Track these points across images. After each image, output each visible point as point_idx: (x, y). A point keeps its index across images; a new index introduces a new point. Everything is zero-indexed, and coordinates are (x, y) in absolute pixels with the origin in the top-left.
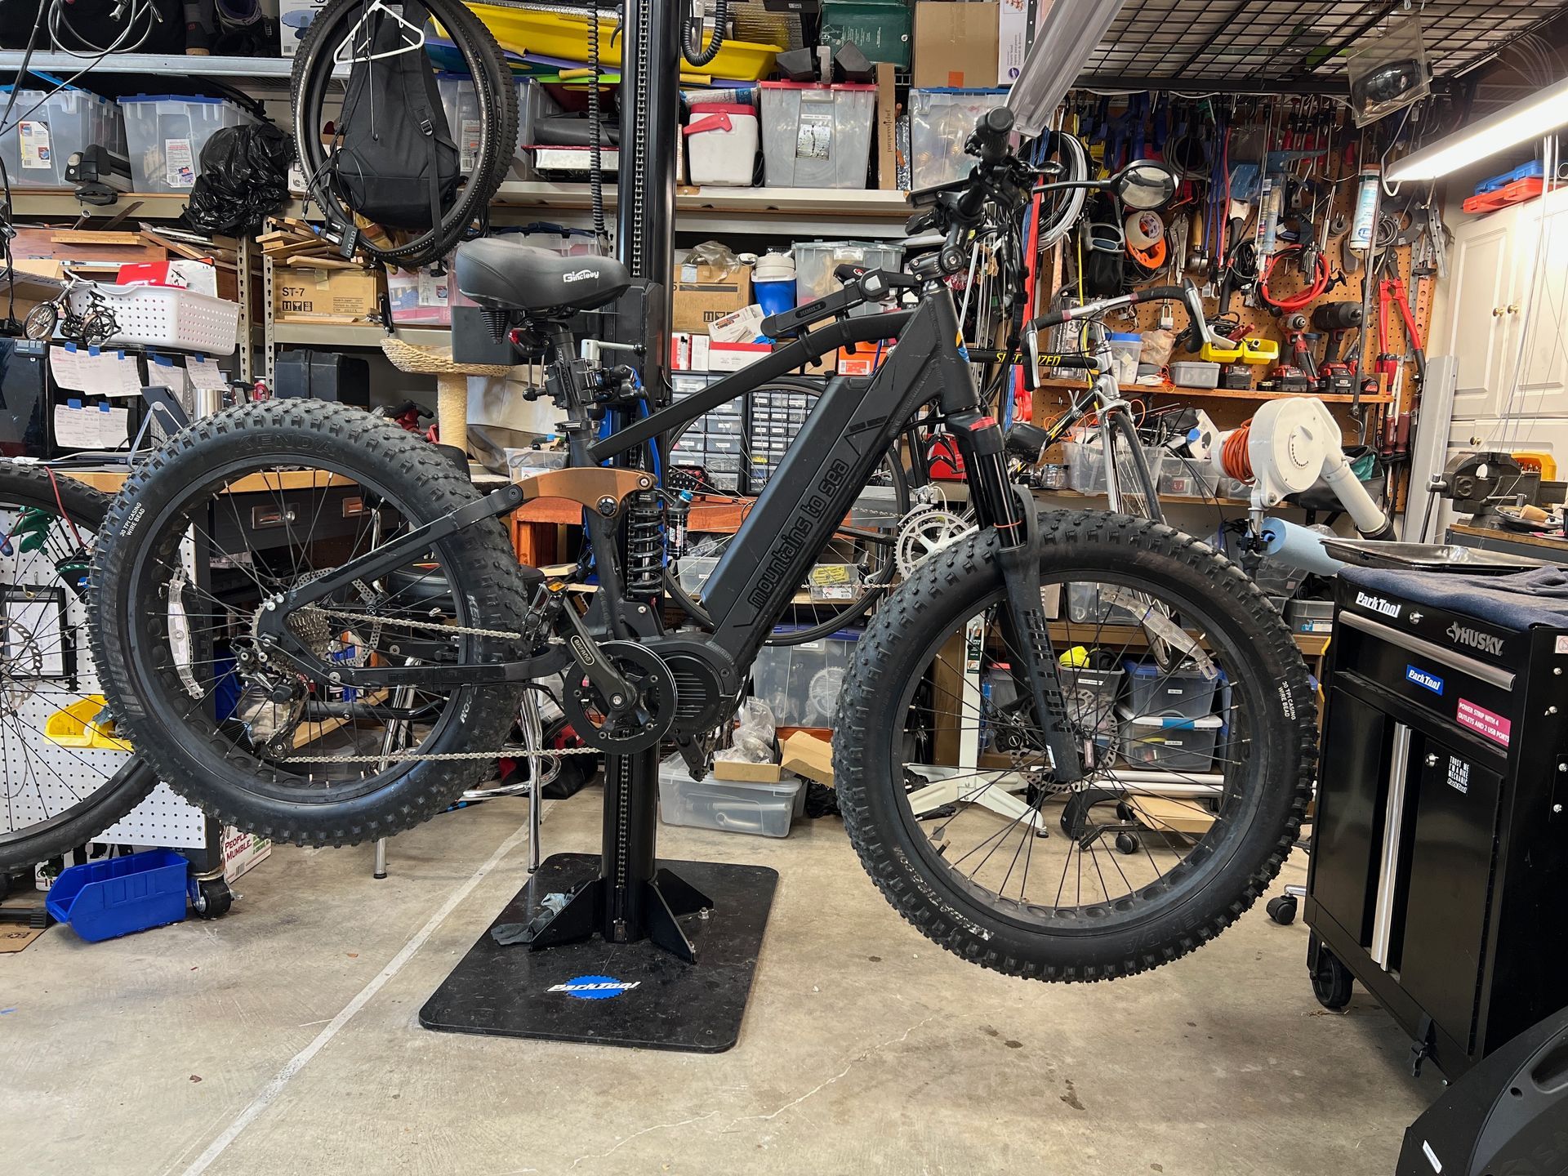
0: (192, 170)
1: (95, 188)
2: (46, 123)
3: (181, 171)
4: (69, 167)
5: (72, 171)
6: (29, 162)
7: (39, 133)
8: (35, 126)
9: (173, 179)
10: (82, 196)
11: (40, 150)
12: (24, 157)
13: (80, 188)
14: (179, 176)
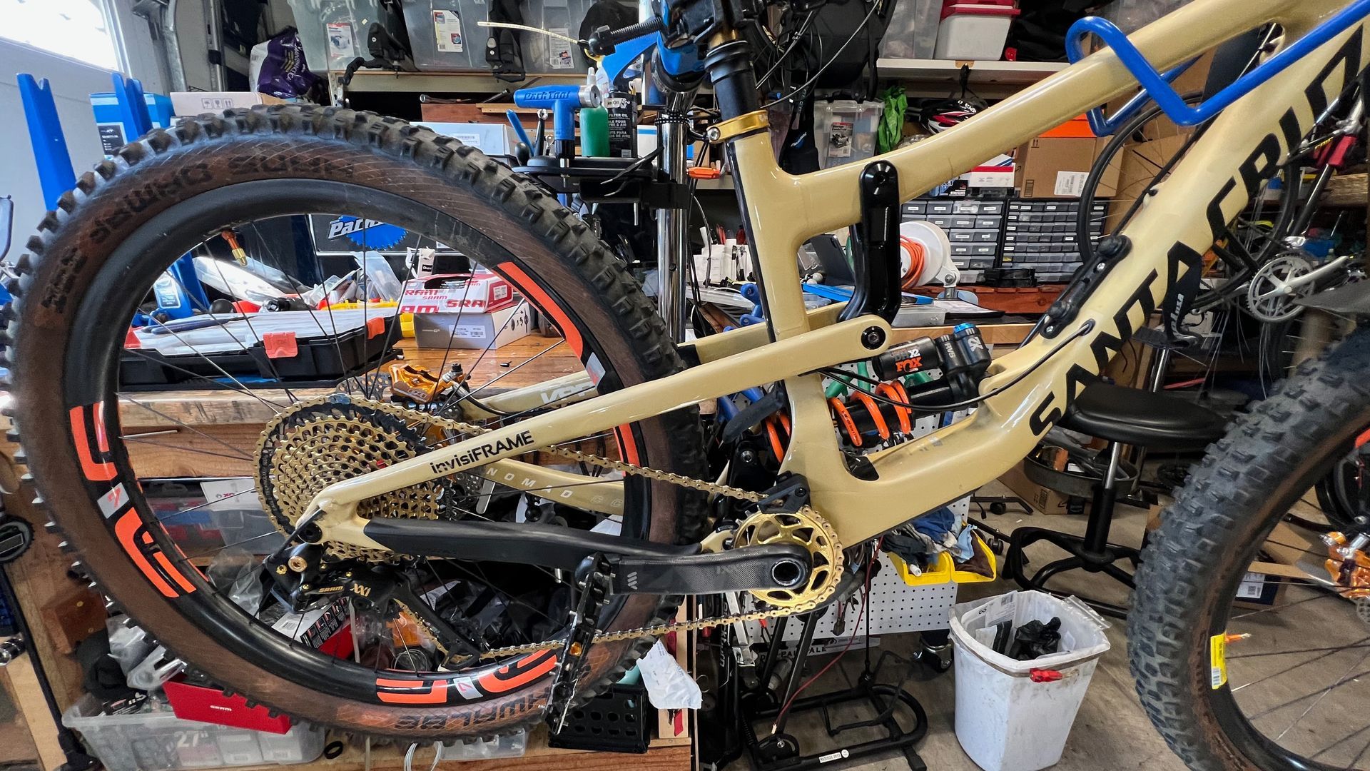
0: (570, 54)
1: (509, 67)
2: (457, 12)
3: (561, 55)
4: (488, 49)
5: (492, 53)
6: (443, 47)
7: (452, 21)
8: (448, 14)
9: (555, 62)
10: (498, 75)
11: (453, 36)
12: (439, 42)
13: (496, 67)
14: (560, 59)
